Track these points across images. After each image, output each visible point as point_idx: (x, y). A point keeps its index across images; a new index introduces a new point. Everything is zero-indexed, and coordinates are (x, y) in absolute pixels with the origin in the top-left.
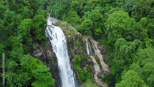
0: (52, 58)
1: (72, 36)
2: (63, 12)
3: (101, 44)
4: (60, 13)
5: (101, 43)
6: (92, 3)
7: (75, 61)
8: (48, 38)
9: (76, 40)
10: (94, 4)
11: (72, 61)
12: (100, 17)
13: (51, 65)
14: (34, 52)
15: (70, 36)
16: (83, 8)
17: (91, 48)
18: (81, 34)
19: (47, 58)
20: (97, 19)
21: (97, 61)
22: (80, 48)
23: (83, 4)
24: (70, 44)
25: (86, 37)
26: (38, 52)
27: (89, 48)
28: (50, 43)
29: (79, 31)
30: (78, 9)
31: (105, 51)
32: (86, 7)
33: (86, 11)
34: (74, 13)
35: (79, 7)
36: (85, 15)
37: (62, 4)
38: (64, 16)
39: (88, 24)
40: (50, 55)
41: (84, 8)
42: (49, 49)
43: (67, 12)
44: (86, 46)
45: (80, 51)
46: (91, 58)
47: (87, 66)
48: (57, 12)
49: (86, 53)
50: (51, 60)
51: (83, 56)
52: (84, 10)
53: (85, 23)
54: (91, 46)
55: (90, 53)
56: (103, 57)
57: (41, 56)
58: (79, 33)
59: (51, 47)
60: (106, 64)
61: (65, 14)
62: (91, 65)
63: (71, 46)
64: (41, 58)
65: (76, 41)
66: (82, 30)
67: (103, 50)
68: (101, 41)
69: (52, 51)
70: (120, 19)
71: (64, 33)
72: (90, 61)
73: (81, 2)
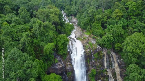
0: (70, 70)
1: (91, 50)
2: (88, 24)
3: (121, 58)
4: (85, 25)
5: (120, 56)
6: (115, 17)
7: (90, 74)
8: (69, 52)
9: (94, 53)
10: (118, 18)
11: (88, 73)
12: (121, 33)
13: (69, 76)
14: (56, 64)
15: (88, 50)
16: (106, 21)
17: (109, 61)
18: (100, 48)
19: (66, 70)
20: (118, 35)
21: (112, 75)
22: (98, 60)
23: (108, 17)
24: (87, 57)
25: (106, 49)
26: (59, 65)
27: (107, 61)
28: (71, 57)
29: (99, 45)
30: (102, 21)
31: (123, 65)
32: (110, 20)
33: (109, 25)
34: (97, 26)
35: (103, 20)
36: (108, 28)
37: (87, 17)
38: (88, 27)
39: (108, 39)
40: (68, 67)
41: (108, 21)
42: (69, 62)
43: (92, 23)
44: (104, 59)
45: (96, 65)
46: (107, 71)
47: (101, 79)
48: (82, 24)
49: (103, 66)
50: (69, 71)
51: (99, 69)
52: (107, 23)
53: (106, 38)
54: (109, 60)
55: (107, 66)
56: (120, 71)
57: (61, 68)
58: (98, 47)
59: (71, 60)
60: (122, 79)
61: (89, 25)
62: (106, 78)
63: (88, 59)
64: (61, 69)
65: (94, 55)
66: (102, 44)
67: (122, 64)
68: (121, 55)
69: (71, 63)
70: (137, 43)
71: (84, 47)
72: (105, 74)
73: (105, 15)
